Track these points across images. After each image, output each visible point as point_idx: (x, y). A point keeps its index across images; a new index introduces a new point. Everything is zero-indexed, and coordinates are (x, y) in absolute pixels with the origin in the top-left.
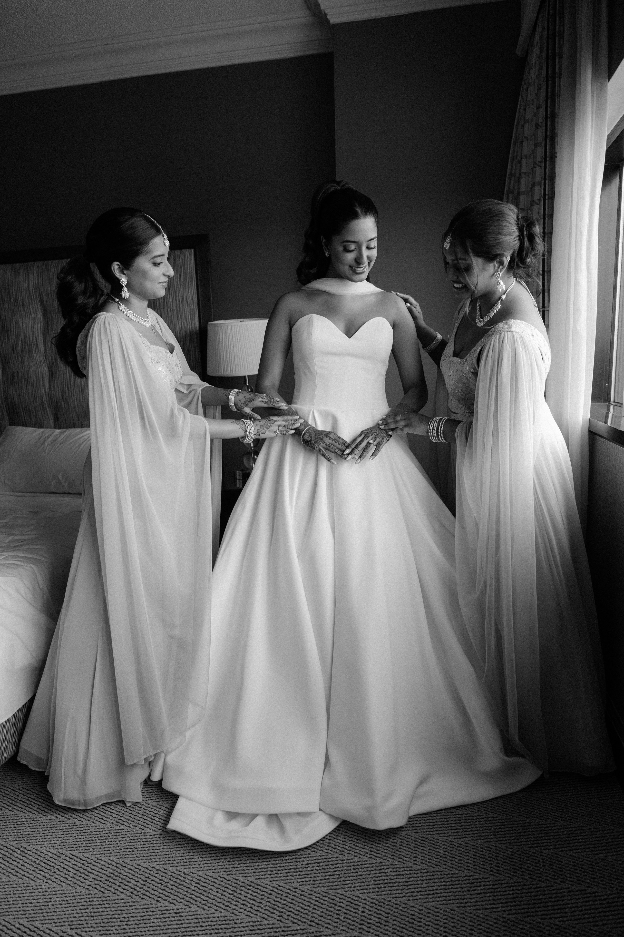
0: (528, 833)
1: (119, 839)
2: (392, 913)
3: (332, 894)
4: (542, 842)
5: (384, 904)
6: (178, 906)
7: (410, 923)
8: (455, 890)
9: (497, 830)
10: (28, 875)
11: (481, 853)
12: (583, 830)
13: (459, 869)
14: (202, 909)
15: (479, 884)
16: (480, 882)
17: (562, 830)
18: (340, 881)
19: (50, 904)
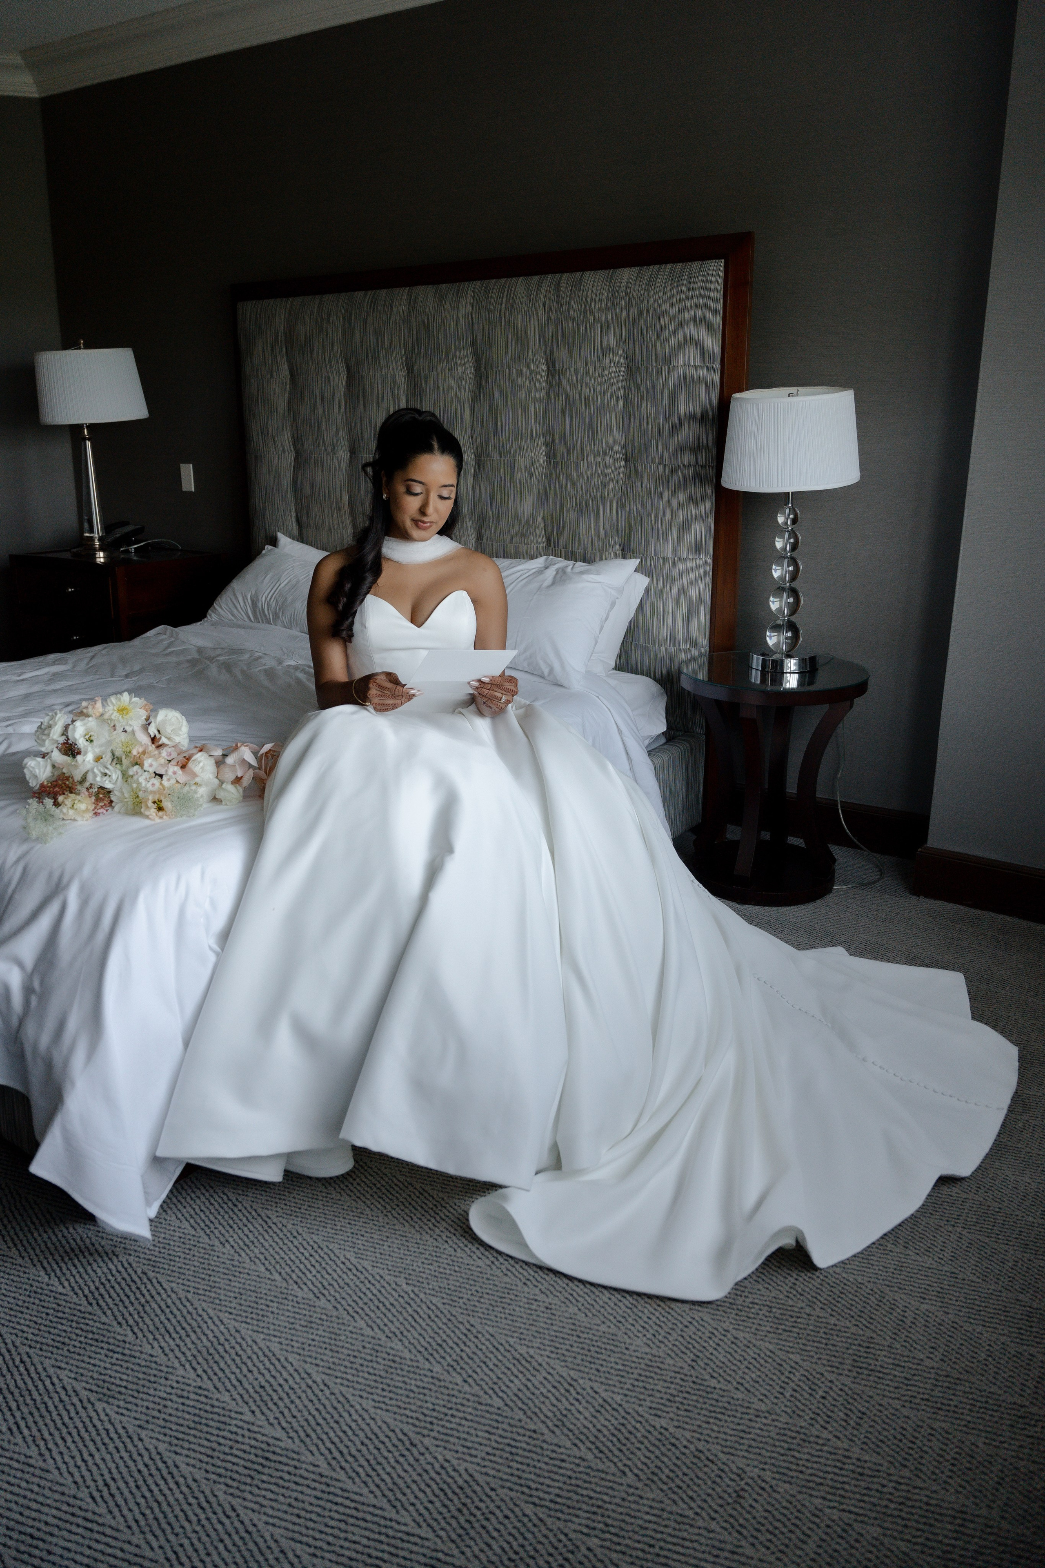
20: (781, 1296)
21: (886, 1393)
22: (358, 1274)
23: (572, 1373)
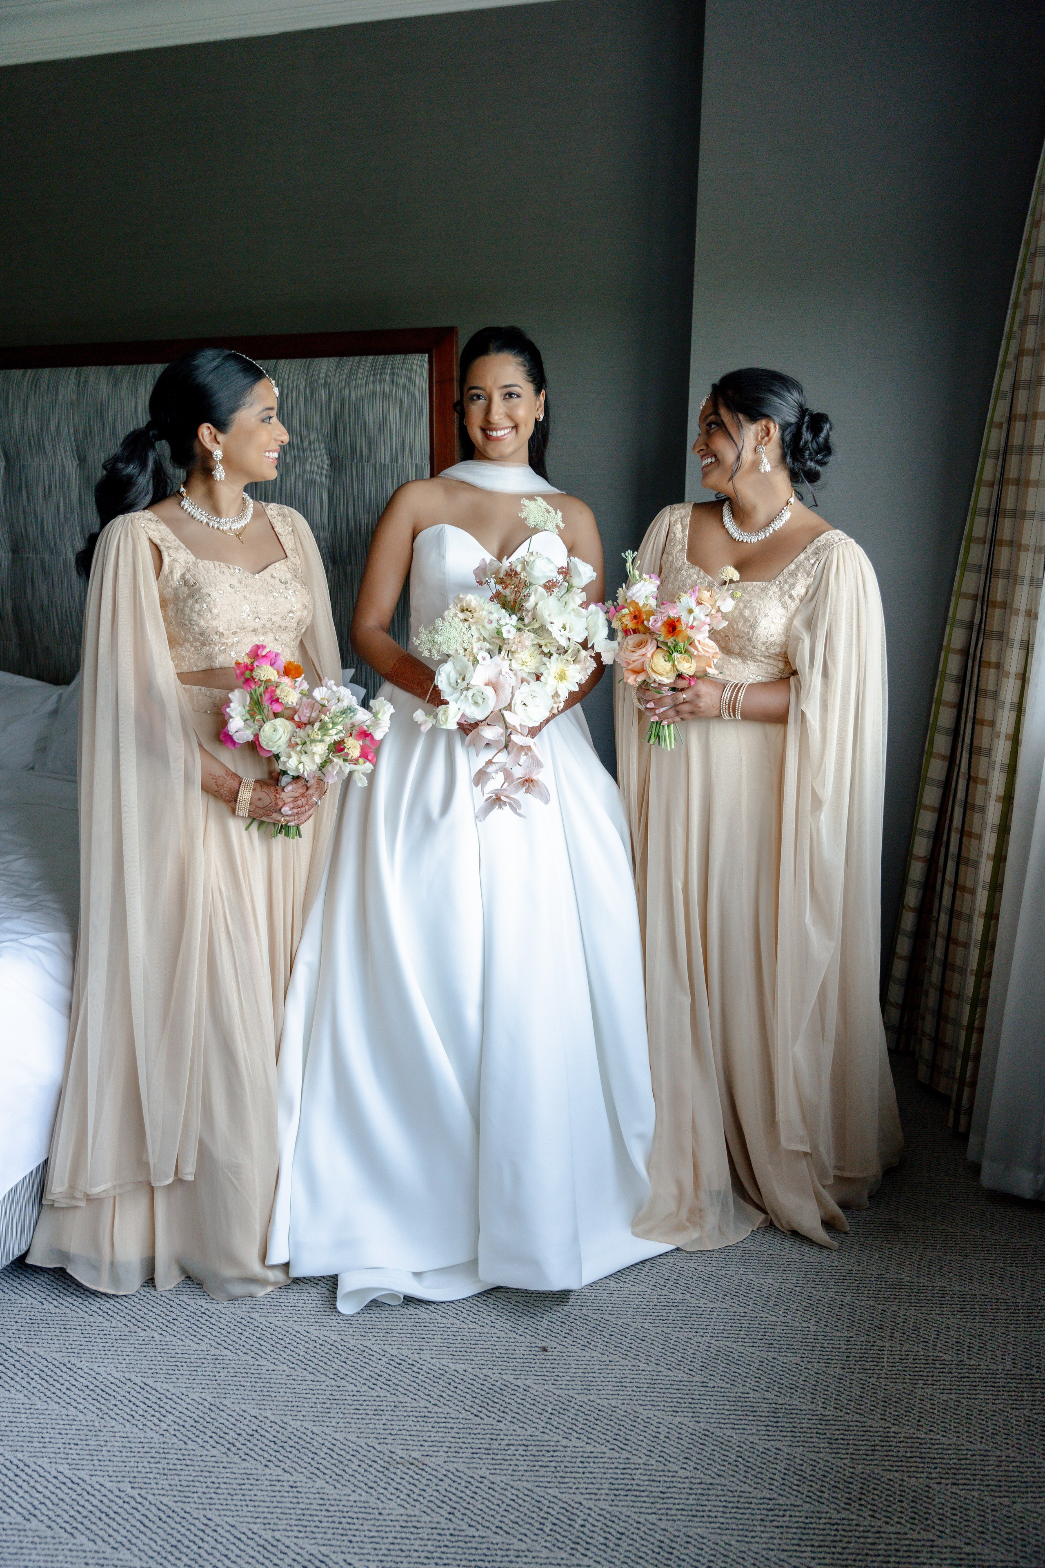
0: (888, 1448)
1: (219, 1370)
2: (629, 1533)
3: (540, 1494)
4: (909, 1464)
5: (619, 1519)
6: (296, 1477)
7: (654, 1552)
8: (739, 1516)
9: (836, 1437)
10: (75, 1404)
11: (799, 1467)
12: (987, 1456)
13: (755, 1486)
14: (332, 1487)
15: (781, 1513)
16: (785, 1510)
17: (949, 1452)
18: (556, 1477)
19: (104, 1449)
20: (537, 1433)
21: (643, 1510)
22: (74, 1486)
23: (322, 1549)
